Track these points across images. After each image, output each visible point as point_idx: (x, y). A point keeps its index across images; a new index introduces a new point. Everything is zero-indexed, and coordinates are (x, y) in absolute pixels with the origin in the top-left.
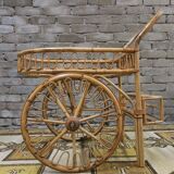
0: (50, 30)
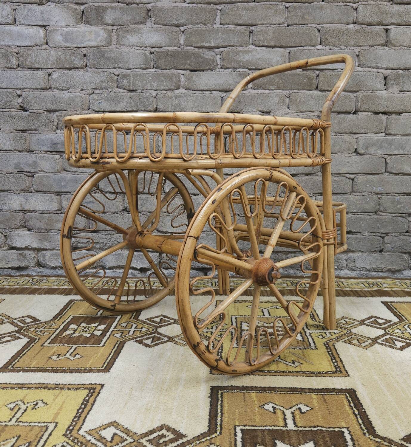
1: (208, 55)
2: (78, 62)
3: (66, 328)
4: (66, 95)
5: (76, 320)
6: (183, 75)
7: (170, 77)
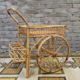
0: (23, 8)
6: (33, 15)
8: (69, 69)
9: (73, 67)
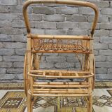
1: (52, 9)
2: (7, 10)
3: (6, 102)
4: (3, 22)
5: (10, 99)
6: (43, 16)
7: (39, 16)
8: (103, 108)
9: (109, 105)
